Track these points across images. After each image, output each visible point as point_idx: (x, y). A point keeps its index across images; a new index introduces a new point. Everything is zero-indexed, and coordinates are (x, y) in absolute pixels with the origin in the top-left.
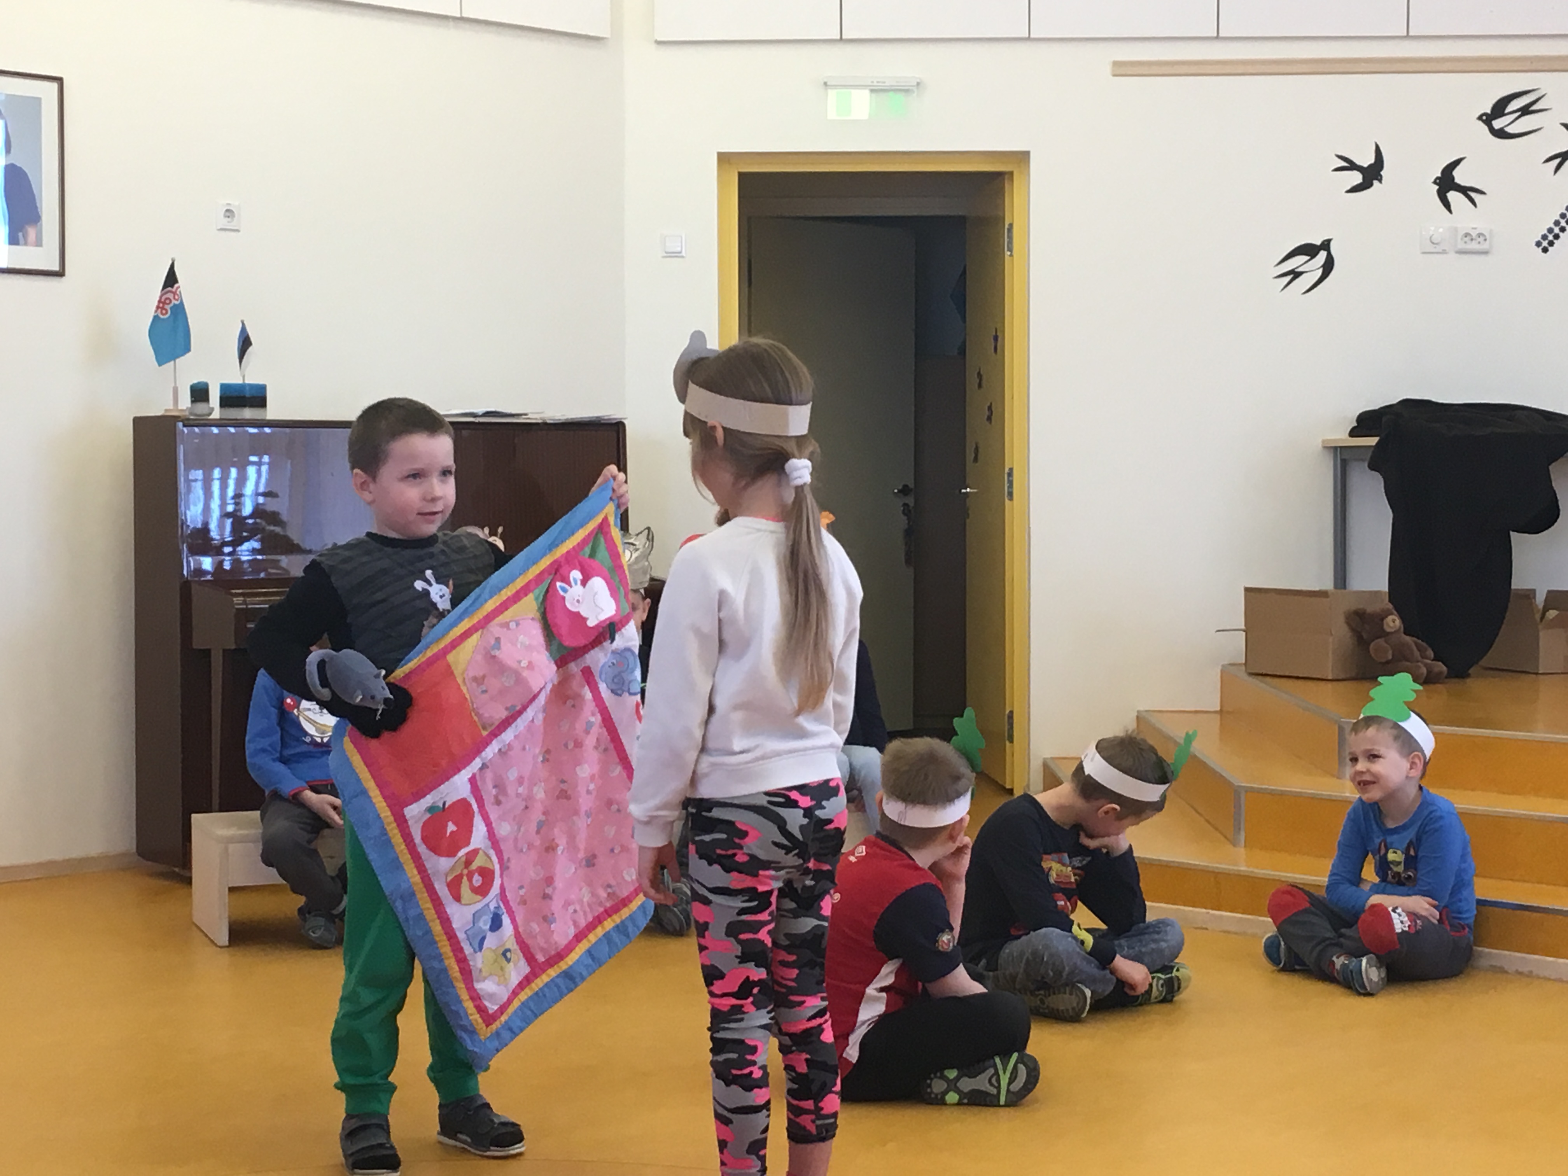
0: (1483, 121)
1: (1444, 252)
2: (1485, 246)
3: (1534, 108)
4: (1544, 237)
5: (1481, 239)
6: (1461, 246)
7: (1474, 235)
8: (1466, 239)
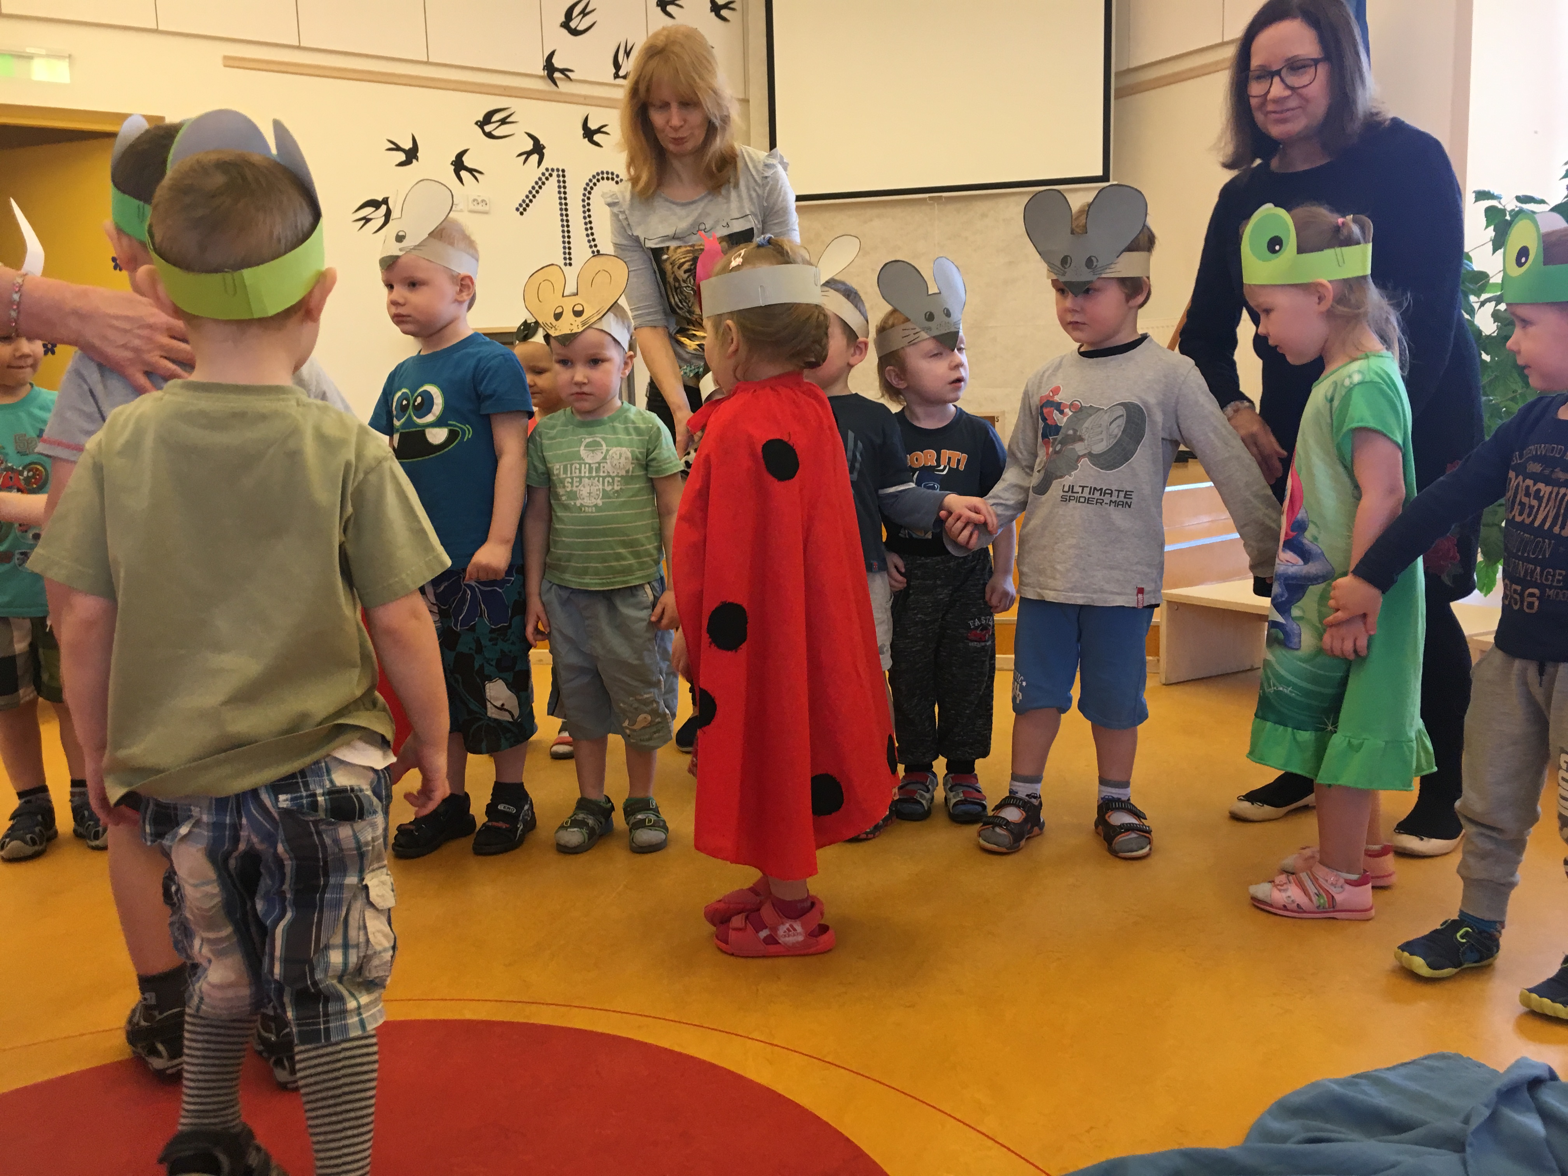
0: (480, 126)
2: (486, 208)
3: (508, 120)
4: (521, 205)
5: (484, 204)
6: (472, 207)
7: (480, 200)
8: (475, 203)
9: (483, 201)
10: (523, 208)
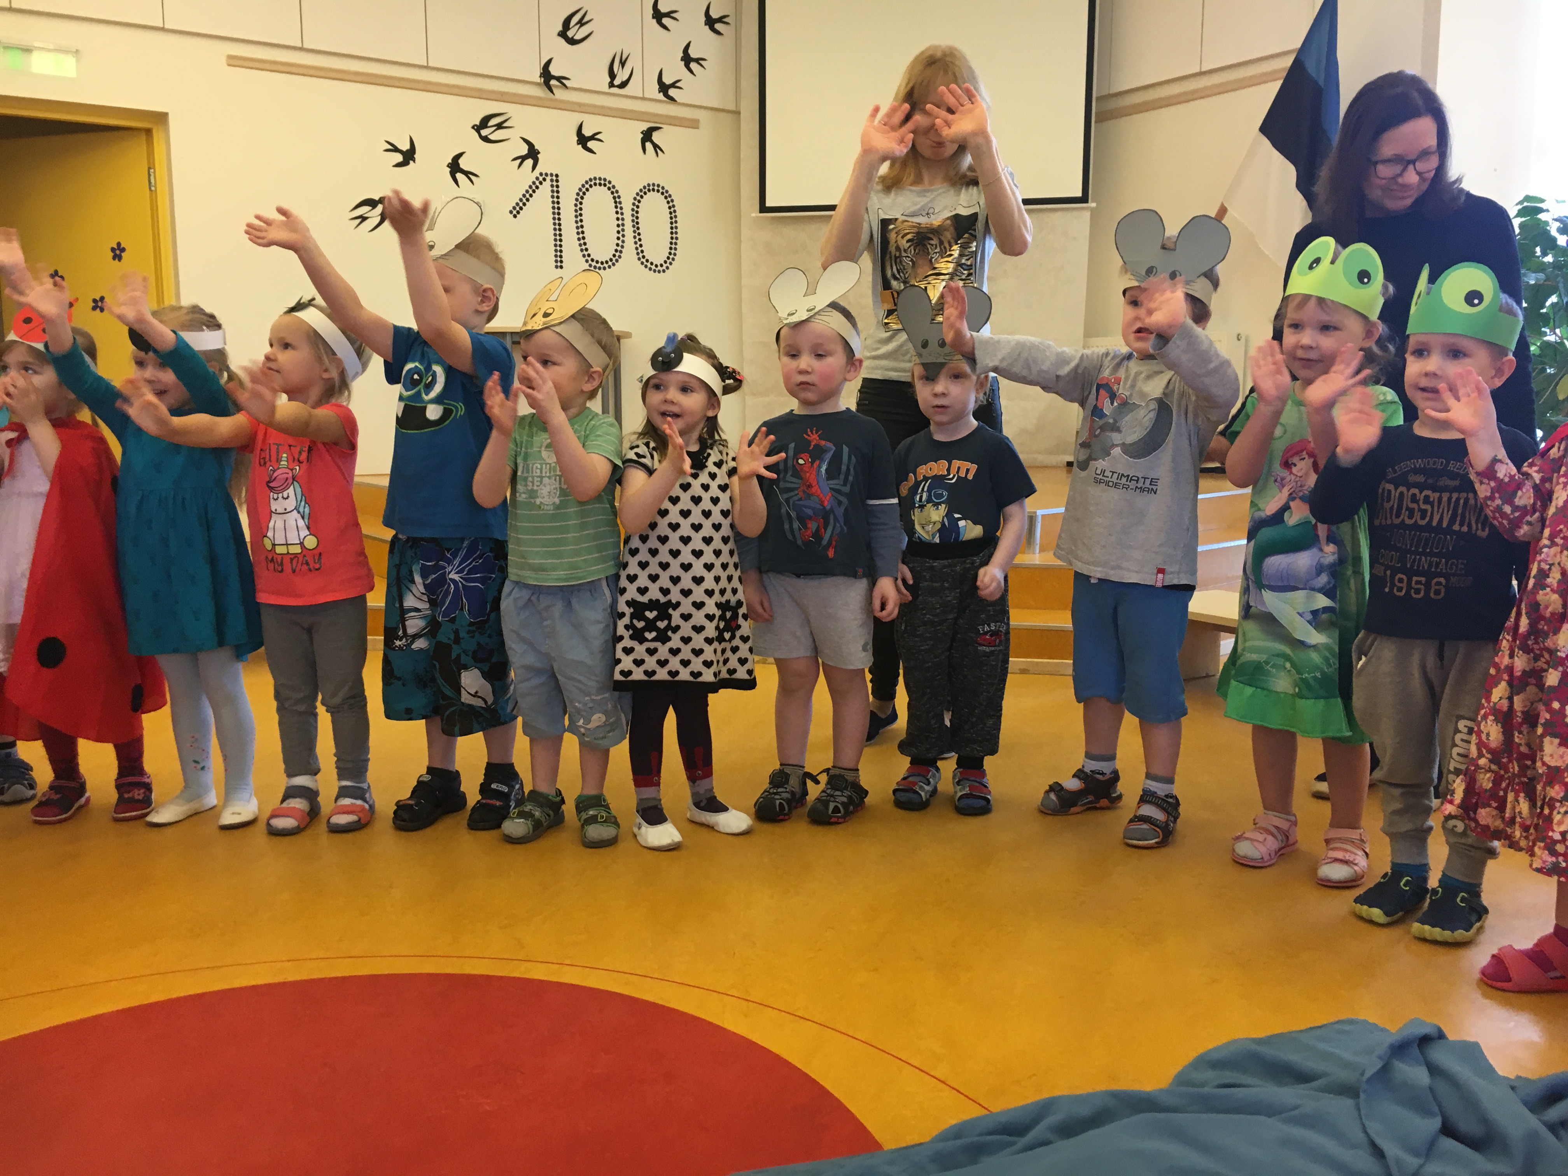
0: (476, 130)
3: (505, 125)
4: (514, 208)
10: (516, 211)
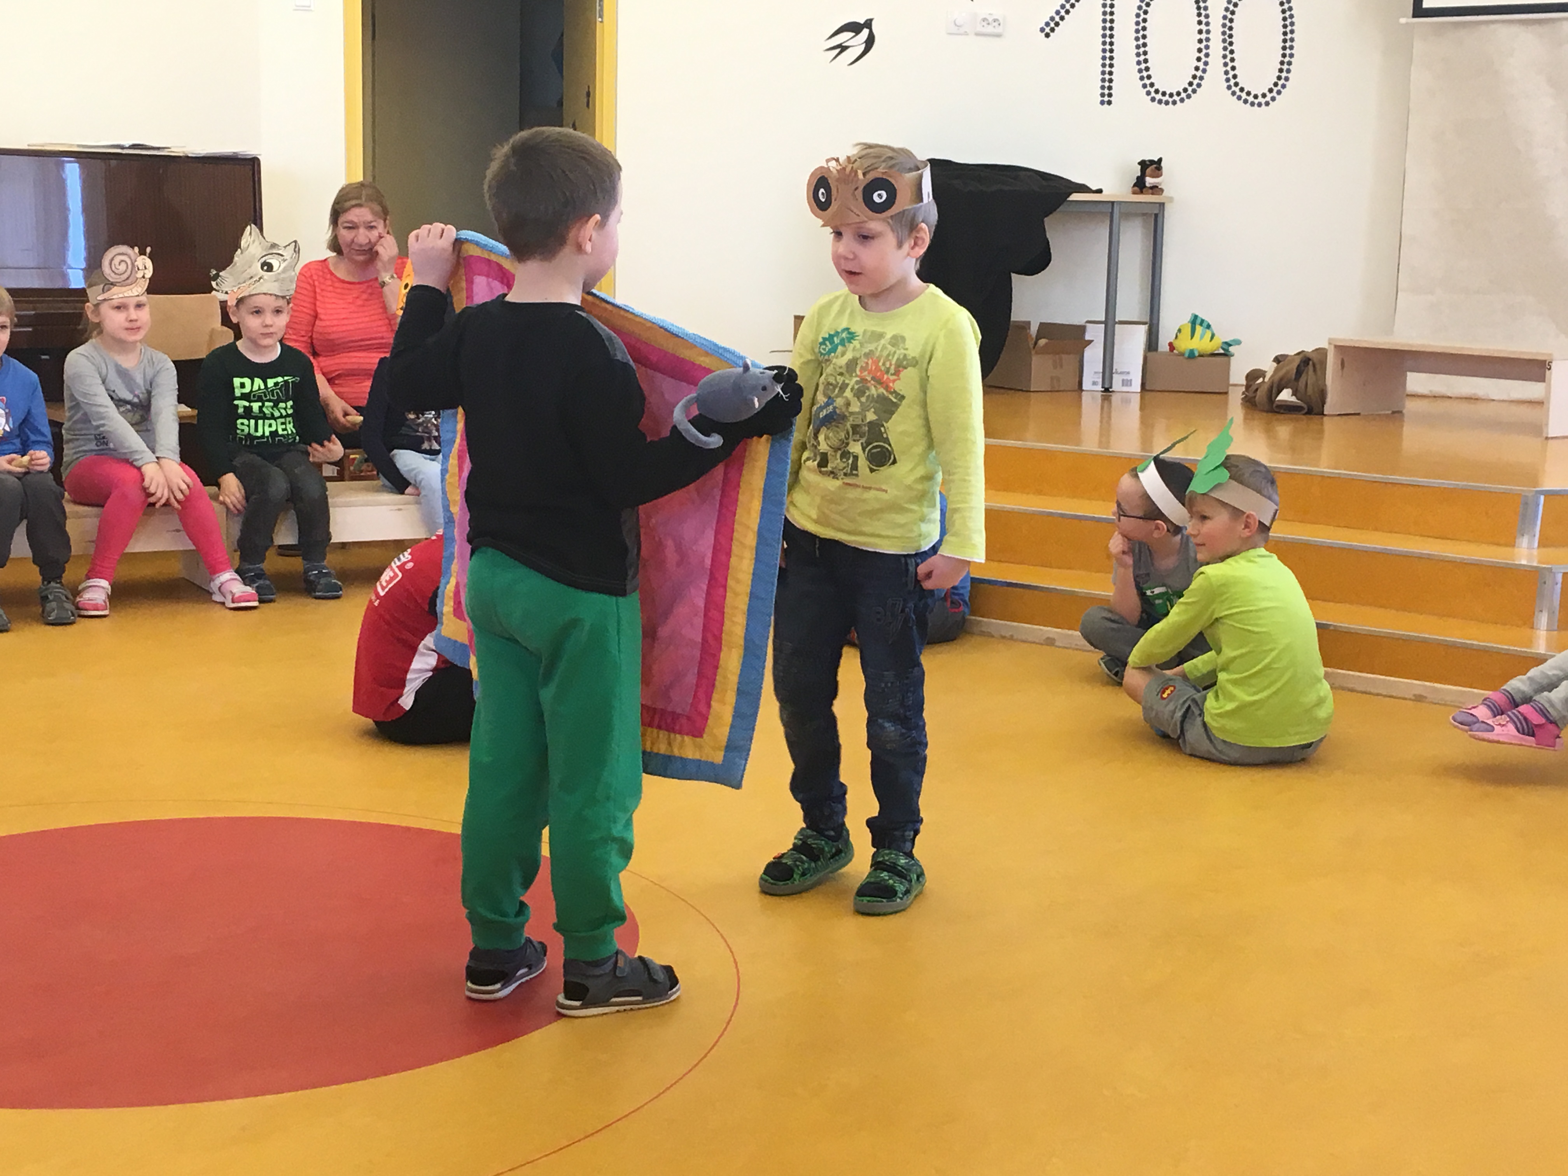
1: (966, 34)
2: (998, 30)
4: (1047, 24)
5: (996, 24)
6: (979, 29)
7: (990, 20)
8: (985, 24)
9: (995, 21)
10: (1049, 29)
